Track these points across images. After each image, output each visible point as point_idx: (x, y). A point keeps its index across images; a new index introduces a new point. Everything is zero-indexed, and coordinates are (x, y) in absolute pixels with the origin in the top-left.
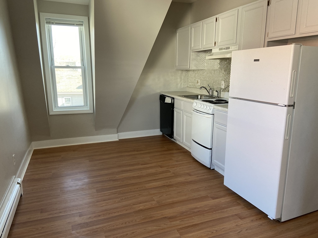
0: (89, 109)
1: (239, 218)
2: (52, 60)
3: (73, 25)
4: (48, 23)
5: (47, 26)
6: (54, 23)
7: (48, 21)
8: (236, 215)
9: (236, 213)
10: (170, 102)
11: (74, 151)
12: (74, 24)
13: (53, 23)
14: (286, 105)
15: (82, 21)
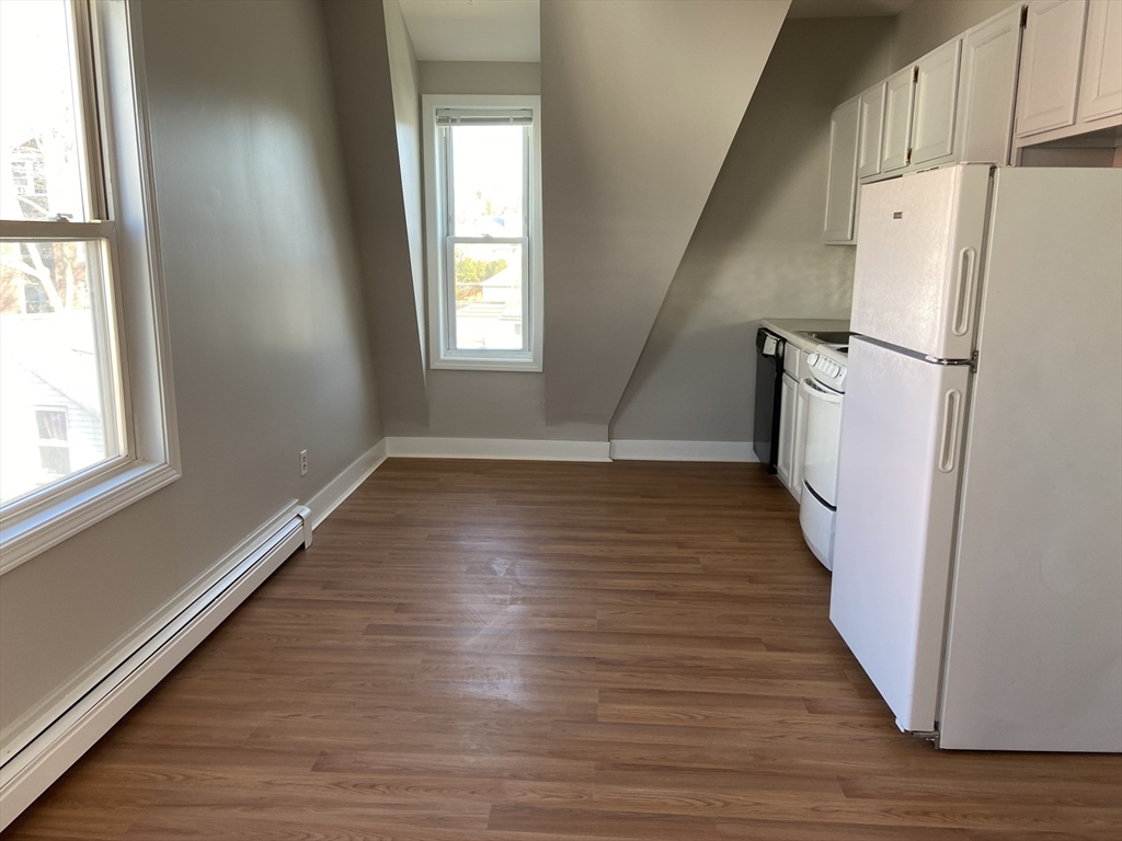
0: (531, 360)
1: (808, 709)
2: (449, 220)
3: (505, 121)
4: (443, 120)
5: (440, 131)
6: (458, 121)
7: (445, 114)
8: (804, 699)
9: (805, 696)
10: (773, 353)
11: (476, 472)
12: (508, 120)
13: (454, 121)
14: (941, 357)
15: (531, 110)
